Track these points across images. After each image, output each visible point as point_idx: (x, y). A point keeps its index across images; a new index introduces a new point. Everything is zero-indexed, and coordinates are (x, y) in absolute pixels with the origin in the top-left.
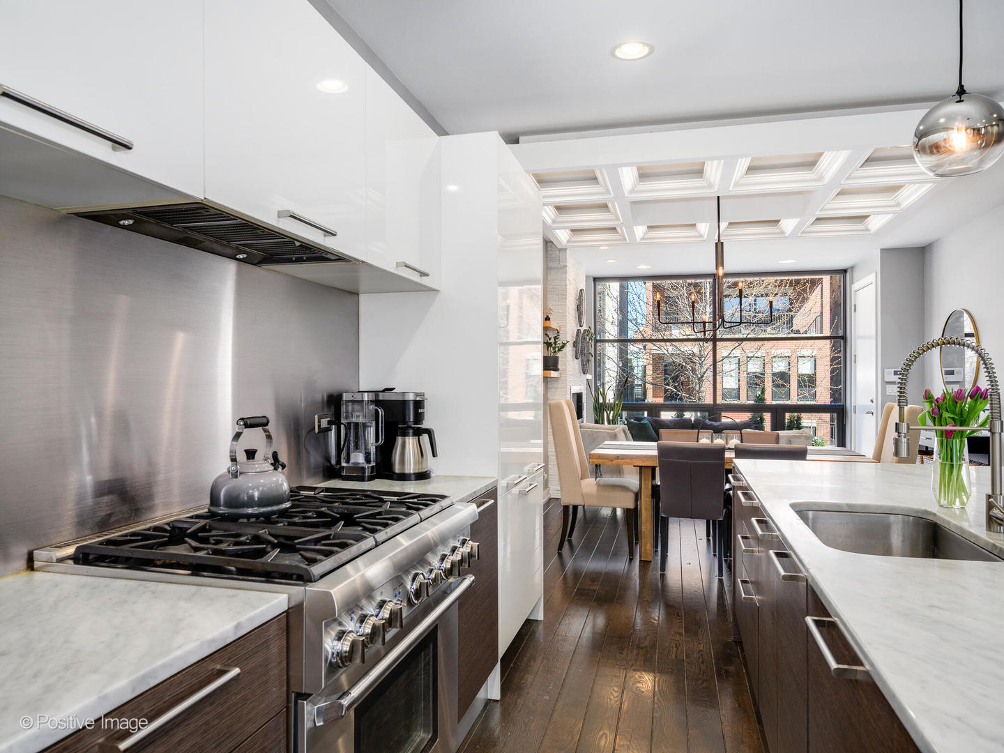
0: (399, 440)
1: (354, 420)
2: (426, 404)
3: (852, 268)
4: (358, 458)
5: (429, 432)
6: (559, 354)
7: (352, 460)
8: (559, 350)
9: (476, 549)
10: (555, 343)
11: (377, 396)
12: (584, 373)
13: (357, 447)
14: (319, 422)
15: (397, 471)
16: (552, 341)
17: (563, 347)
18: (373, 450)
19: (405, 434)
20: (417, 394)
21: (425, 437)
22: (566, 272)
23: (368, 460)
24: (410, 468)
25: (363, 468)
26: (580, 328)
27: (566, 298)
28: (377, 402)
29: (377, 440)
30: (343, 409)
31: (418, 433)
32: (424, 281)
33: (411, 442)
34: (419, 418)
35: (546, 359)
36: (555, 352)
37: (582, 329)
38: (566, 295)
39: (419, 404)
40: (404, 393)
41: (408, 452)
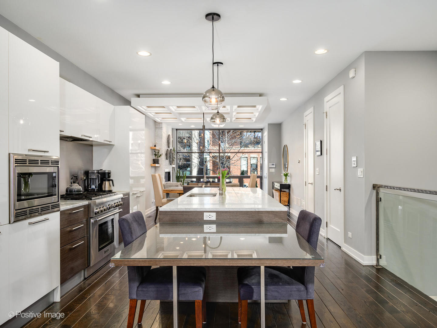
0: (104, 182)
1: (92, 177)
2: (111, 173)
3: (264, 128)
4: (93, 187)
5: (112, 180)
6: (159, 158)
7: (92, 187)
8: (159, 157)
9: (122, 203)
10: (158, 154)
11: (98, 171)
12: (171, 165)
13: (93, 184)
14: (84, 178)
15: (103, 190)
16: (157, 153)
17: (160, 156)
18: (97, 185)
19: (105, 181)
20: (109, 171)
21: (111, 182)
22: (162, 129)
23: (96, 187)
24: (107, 189)
25: (95, 189)
26: (168, 149)
27: (162, 139)
28: (98, 173)
29: (98, 182)
30: (89, 175)
31: (109, 180)
32: (111, 143)
33: (107, 183)
34: (109, 177)
35: (154, 160)
36: (158, 157)
37: (169, 149)
38: (162, 137)
39: (109, 173)
40: (105, 171)
41: (107, 186)
